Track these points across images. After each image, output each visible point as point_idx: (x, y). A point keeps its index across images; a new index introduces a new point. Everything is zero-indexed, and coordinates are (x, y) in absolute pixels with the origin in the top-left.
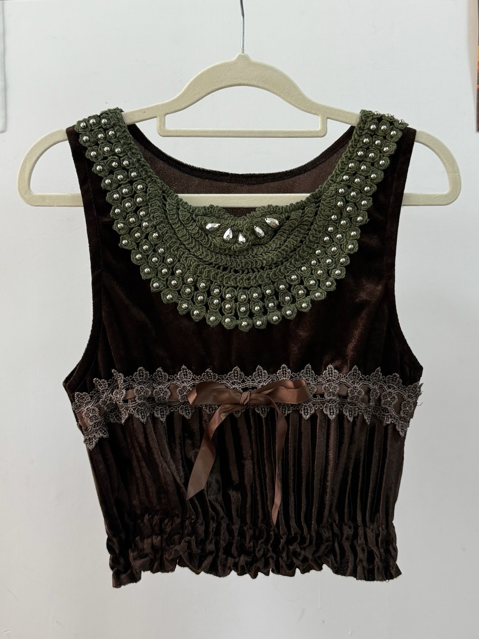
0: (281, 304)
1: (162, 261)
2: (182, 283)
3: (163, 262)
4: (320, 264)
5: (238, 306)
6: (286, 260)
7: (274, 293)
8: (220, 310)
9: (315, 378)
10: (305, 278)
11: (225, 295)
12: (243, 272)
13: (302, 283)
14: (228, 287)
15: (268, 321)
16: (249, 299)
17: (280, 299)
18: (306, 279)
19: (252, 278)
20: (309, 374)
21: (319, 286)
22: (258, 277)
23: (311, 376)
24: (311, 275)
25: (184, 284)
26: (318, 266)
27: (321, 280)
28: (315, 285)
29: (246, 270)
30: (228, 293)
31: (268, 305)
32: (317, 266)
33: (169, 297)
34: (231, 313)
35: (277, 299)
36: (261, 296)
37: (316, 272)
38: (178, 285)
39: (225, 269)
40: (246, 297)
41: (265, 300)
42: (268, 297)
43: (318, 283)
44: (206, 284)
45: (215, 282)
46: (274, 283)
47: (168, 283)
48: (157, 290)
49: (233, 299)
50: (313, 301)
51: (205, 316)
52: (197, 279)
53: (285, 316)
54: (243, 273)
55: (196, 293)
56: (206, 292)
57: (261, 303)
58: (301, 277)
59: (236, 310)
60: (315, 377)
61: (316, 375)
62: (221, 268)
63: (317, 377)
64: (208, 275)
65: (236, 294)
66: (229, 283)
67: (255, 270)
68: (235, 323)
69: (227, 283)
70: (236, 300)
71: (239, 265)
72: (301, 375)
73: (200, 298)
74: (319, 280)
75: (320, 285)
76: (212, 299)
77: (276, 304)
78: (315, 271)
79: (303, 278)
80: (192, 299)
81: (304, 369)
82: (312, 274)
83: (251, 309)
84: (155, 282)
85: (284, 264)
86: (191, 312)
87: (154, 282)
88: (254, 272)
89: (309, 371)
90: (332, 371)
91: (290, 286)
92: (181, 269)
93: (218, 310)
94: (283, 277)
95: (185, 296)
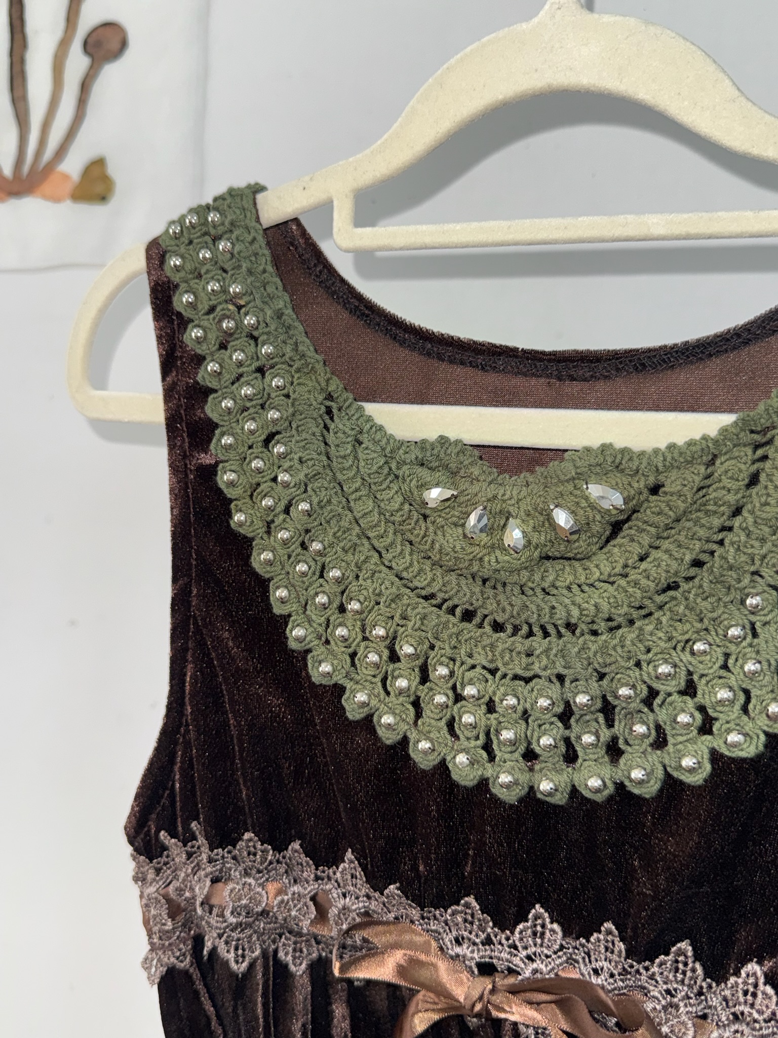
0: (621, 744)
1: (318, 574)
2: (360, 637)
3: (322, 576)
4: (756, 641)
5: (494, 723)
6: (643, 612)
7: (599, 704)
8: (451, 725)
9: (701, 987)
10: (702, 676)
11: (463, 686)
12: (516, 629)
13: (690, 689)
14: (473, 667)
15: (574, 786)
16: (525, 712)
17: (618, 728)
18: (703, 681)
19: (537, 652)
20: (684, 973)
21: (745, 709)
22: (554, 651)
23: (687, 981)
24: (723, 673)
25: (365, 639)
26: (751, 645)
27: (754, 692)
28: (732, 702)
29: (525, 629)
30: (471, 682)
31: (579, 738)
32: (744, 644)
33: (325, 668)
34: (477, 738)
35: (610, 724)
36: (559, 709)
37: (738, 664)
38: (351, 640)
39: (468, 616)
40: (519, 704)
41: (572, 721)
42: (582, 716)
43: (742, 698)
44: (416, 649)
45: (440, 648)
46: (602, 676)
47: (329, 630)
48: (300, 645)
49: (483, 700)
50: (715, 757)
51: (408, 734)
52: (396, 632)
53: (627, 783)
54: (514, 634)
55: (391, 666)
56: (417, 670)
57: (558, 729)
58: (690, 673)
59: (488, 734)
60: (704, 985)
61: (709, 980)
62: (458, 611)
63: (710, 987)
64: (422, 624)
65: (491, 690)
66: (476, 655)
67: (551, 630)
68: (480, 773)
69: (470, 656)
70: (491, 707)
71: (504, 610)
72: (655, 969)
73: (402, 683)
74: (747, 693)
75: (751, 706)
76: (431, 689)
77: (602, 740)
78: (737, 660)
79: (695, 678)
80: (384, 681)
81: (667, 954)
82: (725, 667)
83: (529, 739)
84: (298, 625)
85: (638, 624)
86: (375, 719)
87: (296, 624)
88: (546, 634)
89: (686, 964)
90: (756, 986)
91: (653, 693)
92: (359, 601)
93: (443, 722)
94: (632, 662)
95: (364, 670)
